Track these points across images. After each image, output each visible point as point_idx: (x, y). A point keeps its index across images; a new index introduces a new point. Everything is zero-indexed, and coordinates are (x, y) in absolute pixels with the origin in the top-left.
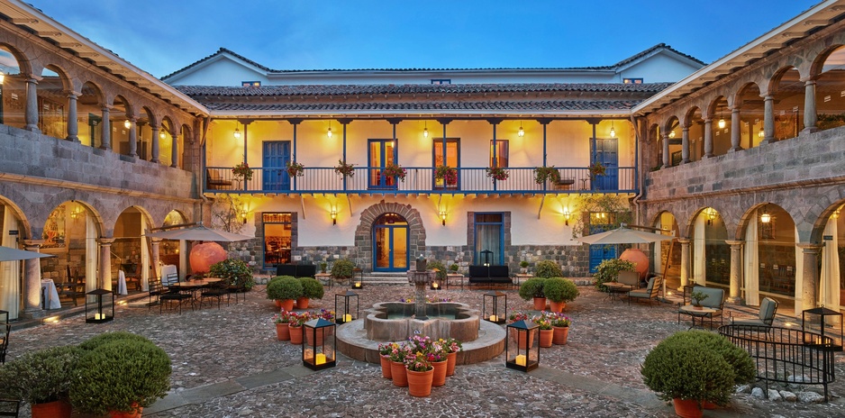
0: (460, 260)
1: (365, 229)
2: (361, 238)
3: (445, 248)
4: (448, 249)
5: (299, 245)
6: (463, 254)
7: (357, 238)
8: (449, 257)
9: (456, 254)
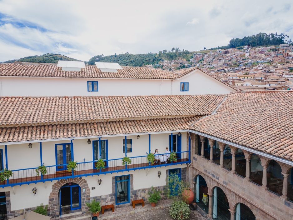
0: (108, 201)
1: (55, 194)
2: (53, 199)
3: (101, 197)
4: (102, 197)
5: (12, 210)
6: (110, 198)
7: (50, 200)
8: (103, 201)
9: (106, 199)
